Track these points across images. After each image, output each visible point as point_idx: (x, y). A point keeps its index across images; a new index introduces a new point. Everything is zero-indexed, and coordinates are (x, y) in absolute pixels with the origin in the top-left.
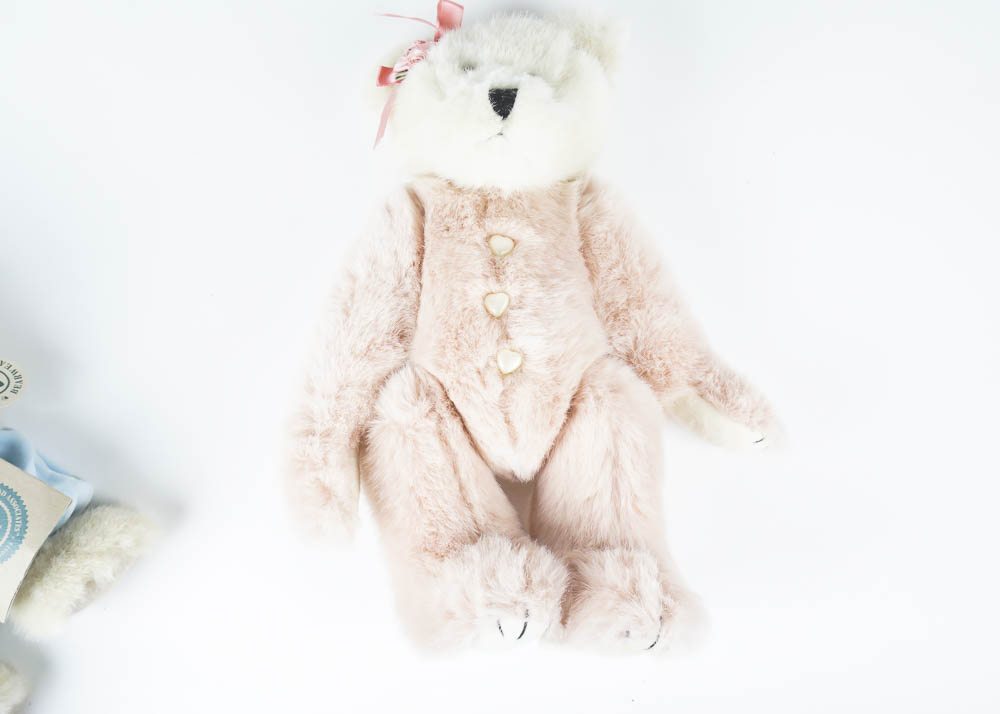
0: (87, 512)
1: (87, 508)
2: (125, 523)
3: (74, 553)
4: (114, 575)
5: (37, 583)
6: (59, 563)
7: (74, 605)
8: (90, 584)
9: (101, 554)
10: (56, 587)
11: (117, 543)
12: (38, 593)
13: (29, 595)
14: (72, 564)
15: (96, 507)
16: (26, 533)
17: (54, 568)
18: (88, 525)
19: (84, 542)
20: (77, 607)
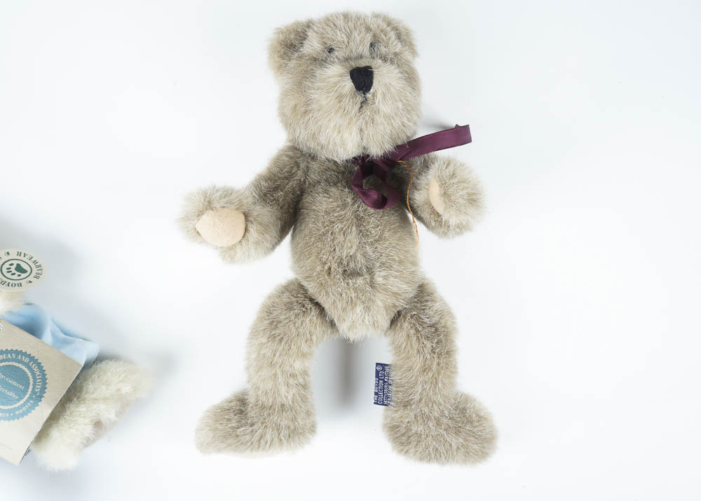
0: (94, 366)
1: (94, 362)
2: (124, 374)
3: (84, 400)
4: (117, 416)
5: (54, 425)
6: (72, 407)
7: (85, 442)
8: (98, 424)
9: (105, 399)
10: (70, 428)
11: (119, 390)
12: (55, 433)
13: (48, 435)
14: (82, 408)
15: (101, 361)
16: (45, 392)
17: (68, 412)
18: (95, 376)
19: (91, 390)
20: (88, 442)
